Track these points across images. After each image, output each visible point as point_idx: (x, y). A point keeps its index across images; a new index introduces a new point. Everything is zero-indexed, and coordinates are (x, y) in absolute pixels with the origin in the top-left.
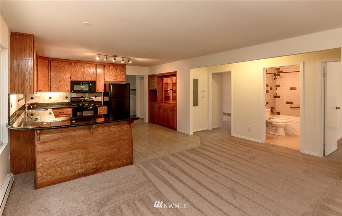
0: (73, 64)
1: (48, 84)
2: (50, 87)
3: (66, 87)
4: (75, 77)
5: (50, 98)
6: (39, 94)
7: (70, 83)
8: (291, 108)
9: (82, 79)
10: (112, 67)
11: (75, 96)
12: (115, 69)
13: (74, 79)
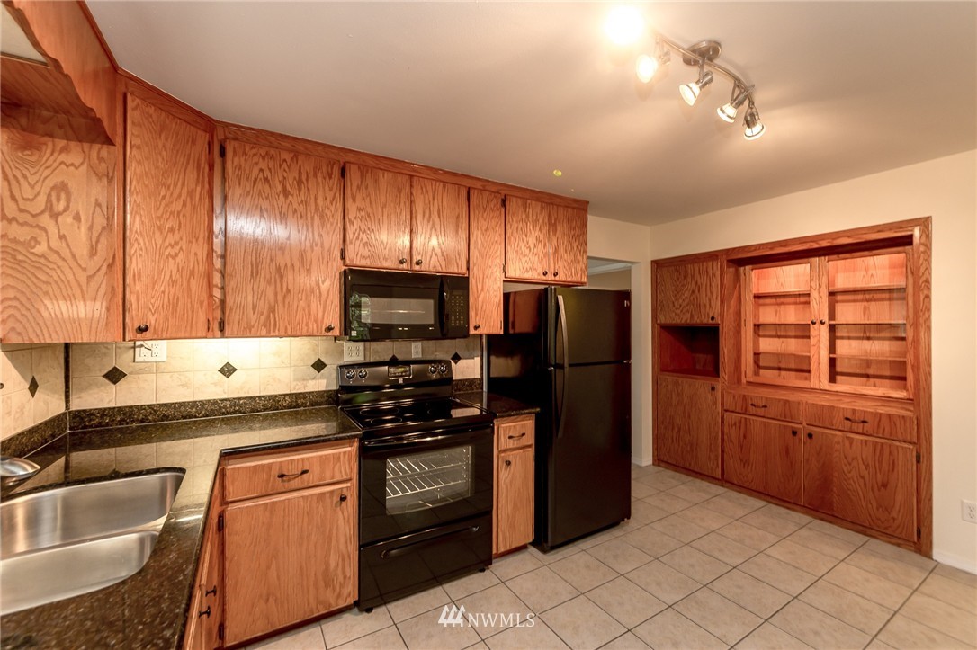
0: (353, 174)
1: (210, 285)
2: (223, 302)
3: (316, 307)
4: (366, 252)
5: (228, 370)
6: (157, 351)
7: (337, 283)
9: (402, 262)
10: (535, 207)
11: (360, 358)
12: (550, 219)
13: (363, 263)
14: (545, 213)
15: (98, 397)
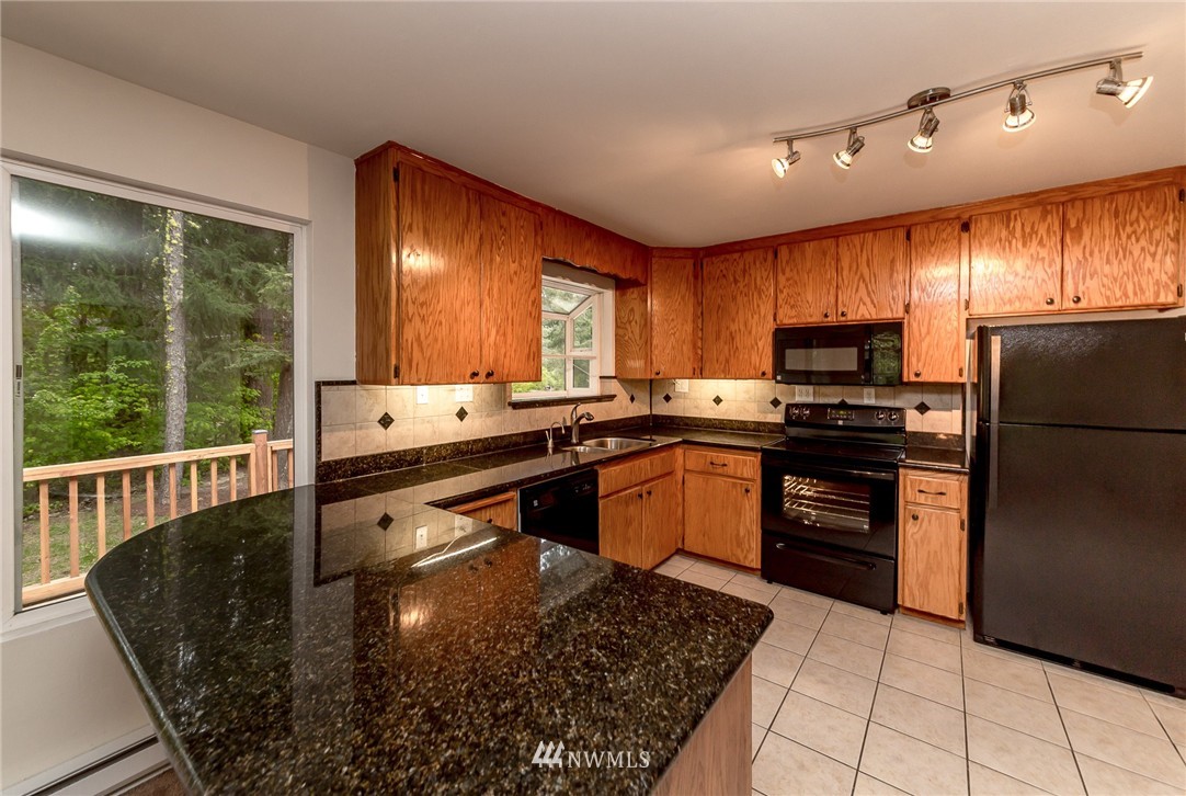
0: (784, 252)
1: (695, 347)
2: (702, 357)
3: (755, 359)
4: (793, 313)
6: (684, 385)
7: (770, 339)
9: (826, 316)
12: (1066, 222)
13: (791, 321)
14: (1053, 218)
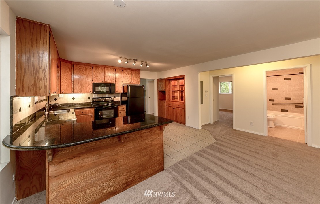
0: (94, 68)
1: (71, 86)
2: (73, 88)
3: (88, 89)
4: (96, 80)
5: (73, 99)
6: (62, 95)
7: (91, 85)
8: (273, 104)
9: (103, 81)
10: (129, 71)
11: (96, 97)
12: (132, 73)
13: (96, 82)
14: (131, 72)
15: (53, 103)
